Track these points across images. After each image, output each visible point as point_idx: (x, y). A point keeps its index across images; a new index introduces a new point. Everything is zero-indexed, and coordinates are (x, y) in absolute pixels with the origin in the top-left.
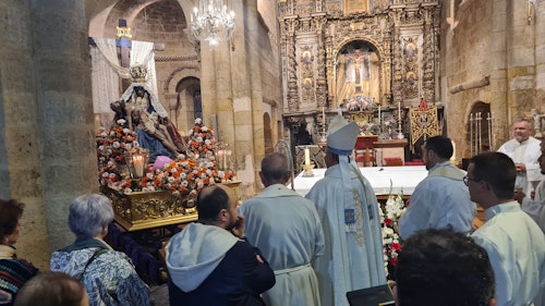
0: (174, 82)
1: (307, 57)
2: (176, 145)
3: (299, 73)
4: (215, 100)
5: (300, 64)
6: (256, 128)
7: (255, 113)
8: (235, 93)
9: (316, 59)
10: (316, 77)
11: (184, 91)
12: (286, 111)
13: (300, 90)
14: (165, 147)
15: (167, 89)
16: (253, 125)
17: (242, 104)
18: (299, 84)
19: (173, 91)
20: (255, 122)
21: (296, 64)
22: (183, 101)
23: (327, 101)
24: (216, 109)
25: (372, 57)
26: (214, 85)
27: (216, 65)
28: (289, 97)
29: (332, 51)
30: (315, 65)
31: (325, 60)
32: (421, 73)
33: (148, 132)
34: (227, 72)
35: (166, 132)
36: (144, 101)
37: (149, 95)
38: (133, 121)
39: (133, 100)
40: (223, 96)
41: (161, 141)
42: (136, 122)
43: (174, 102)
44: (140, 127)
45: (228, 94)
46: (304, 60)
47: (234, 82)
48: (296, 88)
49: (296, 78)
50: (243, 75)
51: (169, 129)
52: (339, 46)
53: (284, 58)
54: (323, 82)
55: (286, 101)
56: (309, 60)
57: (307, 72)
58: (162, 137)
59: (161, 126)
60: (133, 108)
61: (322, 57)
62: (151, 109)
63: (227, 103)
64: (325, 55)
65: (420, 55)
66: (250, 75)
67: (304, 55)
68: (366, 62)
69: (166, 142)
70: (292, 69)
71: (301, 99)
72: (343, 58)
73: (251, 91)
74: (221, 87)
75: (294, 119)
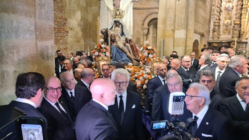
0: (147, 21)
1: (229, 7)
2: (134, 56)
3: (222, 17)
4: (164, 31)
5: (224, 11)
6: (188, 49)
7: (188, 39)
8: (176, 27)
9: (235, 8)
10: (234, 19)
12: (211, 40)
13: (222, 28)
14: (128, 56)
16: (186, 47)
17: (180, 34)
18: (221, 23)
19: (146, 26)
20: (187, 45)
21: (221, 11)
22: (151, 31)
23: (240, 35)
24: (164, 36)
27: (167, 11)
28: (214, 31)
30: (234, 11)
31: (241, 9)
33: (119, 47)
34: (173, 14)
35: (130, 48)
36: (119, 29)
37: (122, 26)
38: (111, 40)
39: (114, 28)
40: (169, 28)
41: (126, 53)
42: (113, 41)
44: (115, 44)
45: (172, 27)
46: (227, 9)
47: (177, 20)
48: (219, 26)
49: (219, 20)
50: (183, 16)
51: (132, 47)
53: (213, 8)
54: (238, 22)
55: (211, 34)
56: (230, 9)
57: (228, 16)
58: (127, 51)
59: (127, 44)
61: (240, 7)
62: (123, 34)
63: (171, 32)
64: (242, 5)
66: (188, 16)
67: (227, 6)
69: (128, 54)
70: (218, 14)
71: (221, 33)
73: (187, 26)
74: (168, 23)
75: (215, 45)
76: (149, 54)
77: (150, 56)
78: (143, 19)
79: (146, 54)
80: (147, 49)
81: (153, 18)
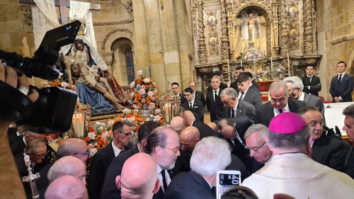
0: (109, 43)
1: (212, 21)
2: (117, 97)
3: (206, 33)
4: (148, 54)
5: (207, 27)
6: (184, 78)
7: (182, 64)
8: (165, 47)
9: (219, 22)
10: (220, 35)
11: (117, 50)
12: (197, 64)
13: (208, 47)
14: (107, 99)
15: (103, 48)
16: (181, 75)
17: (171, 57)
18: (206, 42)
19: (108, 50)
20: (183, 73)
21: (204, 27)
22: (117, 58)
23: (229, 55)
24: (149, 62)
25: (261, 19)
26: (146, 41)
27: (148, 23)
28: (200, 52)
29: (232, 15)
30: (219, 26)
31: (227, 23)
32: (301, 30)
33: (89, 85)
34: (158, 29)
35: (107, 85)
36: (84, 54)
38: (73, 75)
39: (73, 53)
40: (155, 50)
41: (102, 94)
42: (76, 75)
43: (110, 58)
44: (80, 80)
45: (159, 49)
46: (210, 24)
47: (164, 38)
48: (204, 45)
49: (204, 37)
50: (172, 31)
52: (237, 11)
53: (194, 22)
54: (226, 40)
55: (196, 56)
56: (214, 23)
57: (213, 33)
58: (104, 90)
59: (102, 79)
60: (73, 61)
61: (224, 20)
62: (91, 62)
63: (159, 56)
64: (227, 18)
65: (301, 16)
66: (177, 32)
67: (210, 20)
68: (256, 24)
69: (107, 94)
70: (201, 30)
71: (208, 54)
72: (239, 21)
73: (179, 45)
74: (153, 42)
75: (204, 70)
76: (147, 91)
77: (150, 94)
78: (102, 40)
79: (142, 91)
80: (143, 83)
81: (117, 37)
